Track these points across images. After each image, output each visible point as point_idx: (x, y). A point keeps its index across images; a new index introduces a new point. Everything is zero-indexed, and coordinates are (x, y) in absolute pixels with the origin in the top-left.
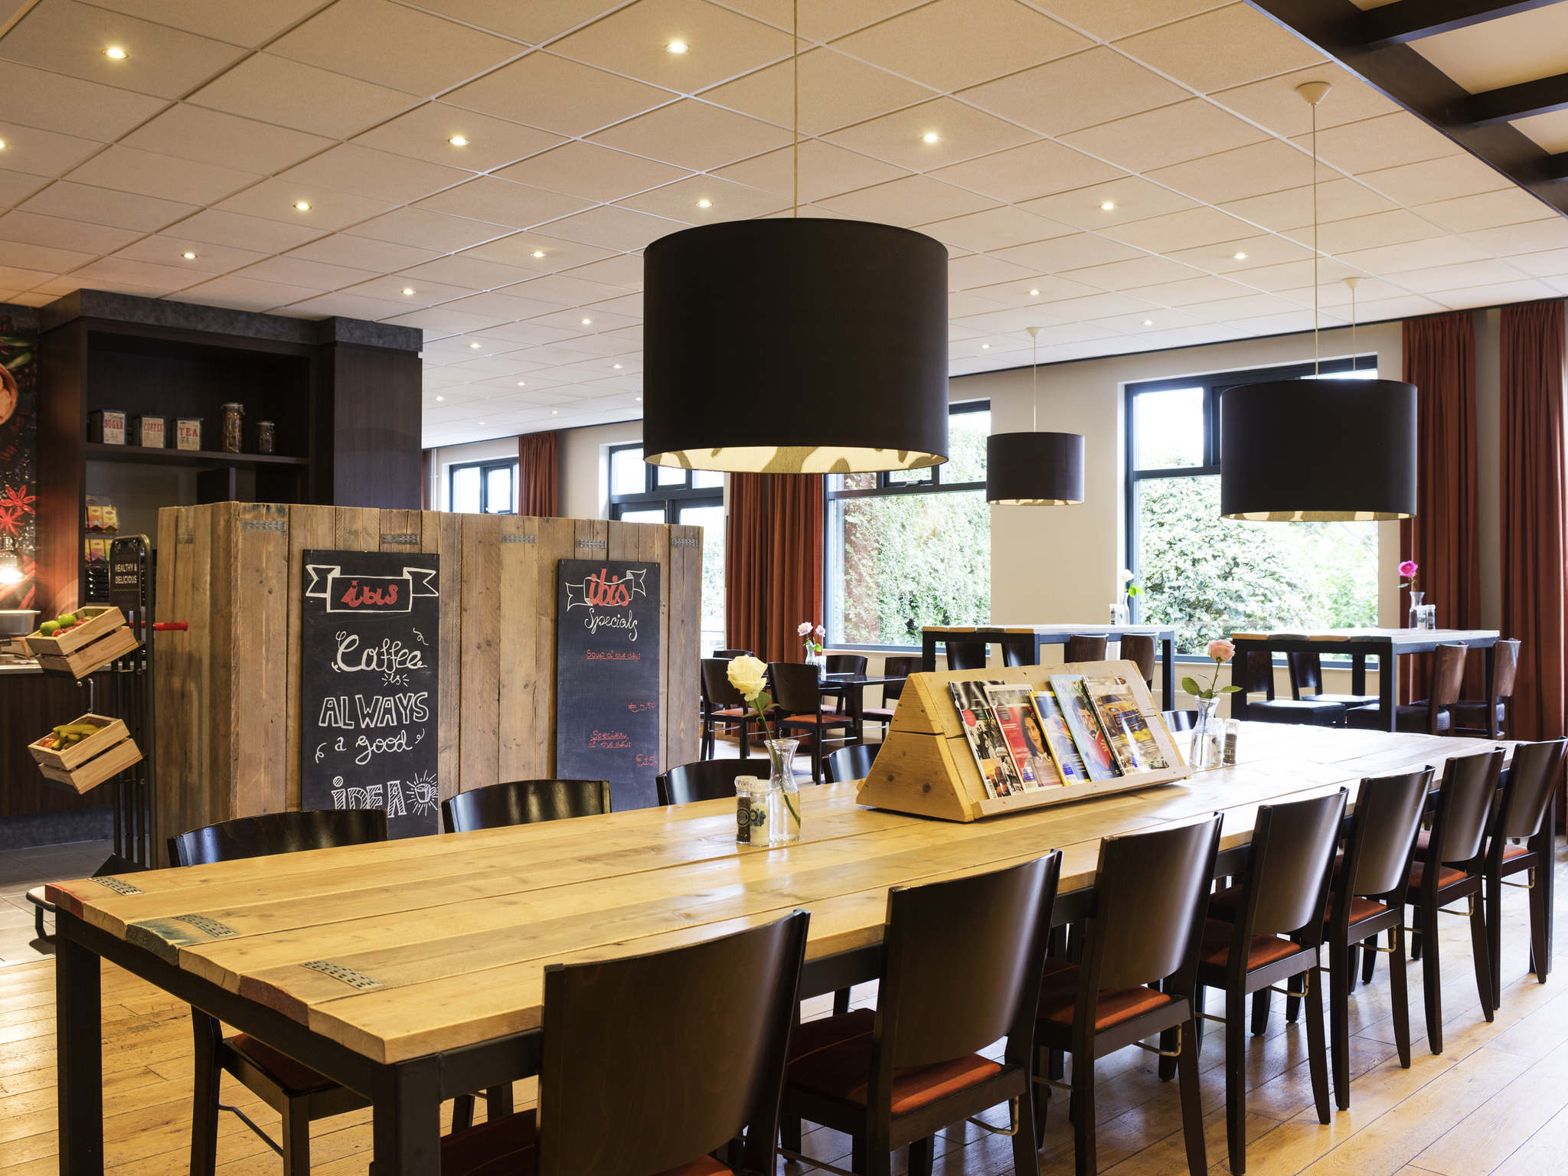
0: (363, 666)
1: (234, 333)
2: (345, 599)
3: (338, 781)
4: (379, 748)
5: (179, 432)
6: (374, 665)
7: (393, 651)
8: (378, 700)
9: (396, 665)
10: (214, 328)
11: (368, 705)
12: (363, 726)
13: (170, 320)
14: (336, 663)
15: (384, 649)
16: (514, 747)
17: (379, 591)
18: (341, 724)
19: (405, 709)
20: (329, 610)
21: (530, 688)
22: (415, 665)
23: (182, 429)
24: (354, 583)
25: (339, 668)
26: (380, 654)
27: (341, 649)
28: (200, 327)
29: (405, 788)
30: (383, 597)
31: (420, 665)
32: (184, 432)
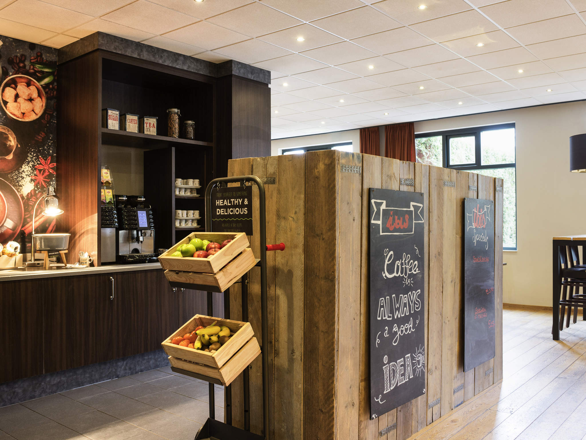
0: (395, 274)
1: (177, 67)
2: (388, 225)
3: (386, 359)
4: (402, 331)
5: (145, 125)
6: (399, 273)
7: (406, 262)
8: (401, 297)
9: (408, 272)
10: (167, 63)
11: (397, 303)
12: (396, 318)
13: (145, 56)
14: (384, 273)
15: (403, 261)
16: (447, 322)
17: (401, 219)
18: (386, 318)
19: (412, 302)
20: (381, 234)
21: (453, 282)
22: (415, 271)
23: (147, 123)
24: (392, 213)
25: (386, 276)
26: (402, 264)
27: (386, 262)
28: (160, 62)
29: (413, 358)
30: (403, 224)
31: (417, 272)
32: (148, 125)
